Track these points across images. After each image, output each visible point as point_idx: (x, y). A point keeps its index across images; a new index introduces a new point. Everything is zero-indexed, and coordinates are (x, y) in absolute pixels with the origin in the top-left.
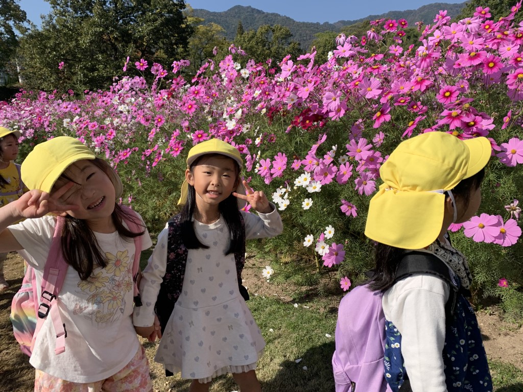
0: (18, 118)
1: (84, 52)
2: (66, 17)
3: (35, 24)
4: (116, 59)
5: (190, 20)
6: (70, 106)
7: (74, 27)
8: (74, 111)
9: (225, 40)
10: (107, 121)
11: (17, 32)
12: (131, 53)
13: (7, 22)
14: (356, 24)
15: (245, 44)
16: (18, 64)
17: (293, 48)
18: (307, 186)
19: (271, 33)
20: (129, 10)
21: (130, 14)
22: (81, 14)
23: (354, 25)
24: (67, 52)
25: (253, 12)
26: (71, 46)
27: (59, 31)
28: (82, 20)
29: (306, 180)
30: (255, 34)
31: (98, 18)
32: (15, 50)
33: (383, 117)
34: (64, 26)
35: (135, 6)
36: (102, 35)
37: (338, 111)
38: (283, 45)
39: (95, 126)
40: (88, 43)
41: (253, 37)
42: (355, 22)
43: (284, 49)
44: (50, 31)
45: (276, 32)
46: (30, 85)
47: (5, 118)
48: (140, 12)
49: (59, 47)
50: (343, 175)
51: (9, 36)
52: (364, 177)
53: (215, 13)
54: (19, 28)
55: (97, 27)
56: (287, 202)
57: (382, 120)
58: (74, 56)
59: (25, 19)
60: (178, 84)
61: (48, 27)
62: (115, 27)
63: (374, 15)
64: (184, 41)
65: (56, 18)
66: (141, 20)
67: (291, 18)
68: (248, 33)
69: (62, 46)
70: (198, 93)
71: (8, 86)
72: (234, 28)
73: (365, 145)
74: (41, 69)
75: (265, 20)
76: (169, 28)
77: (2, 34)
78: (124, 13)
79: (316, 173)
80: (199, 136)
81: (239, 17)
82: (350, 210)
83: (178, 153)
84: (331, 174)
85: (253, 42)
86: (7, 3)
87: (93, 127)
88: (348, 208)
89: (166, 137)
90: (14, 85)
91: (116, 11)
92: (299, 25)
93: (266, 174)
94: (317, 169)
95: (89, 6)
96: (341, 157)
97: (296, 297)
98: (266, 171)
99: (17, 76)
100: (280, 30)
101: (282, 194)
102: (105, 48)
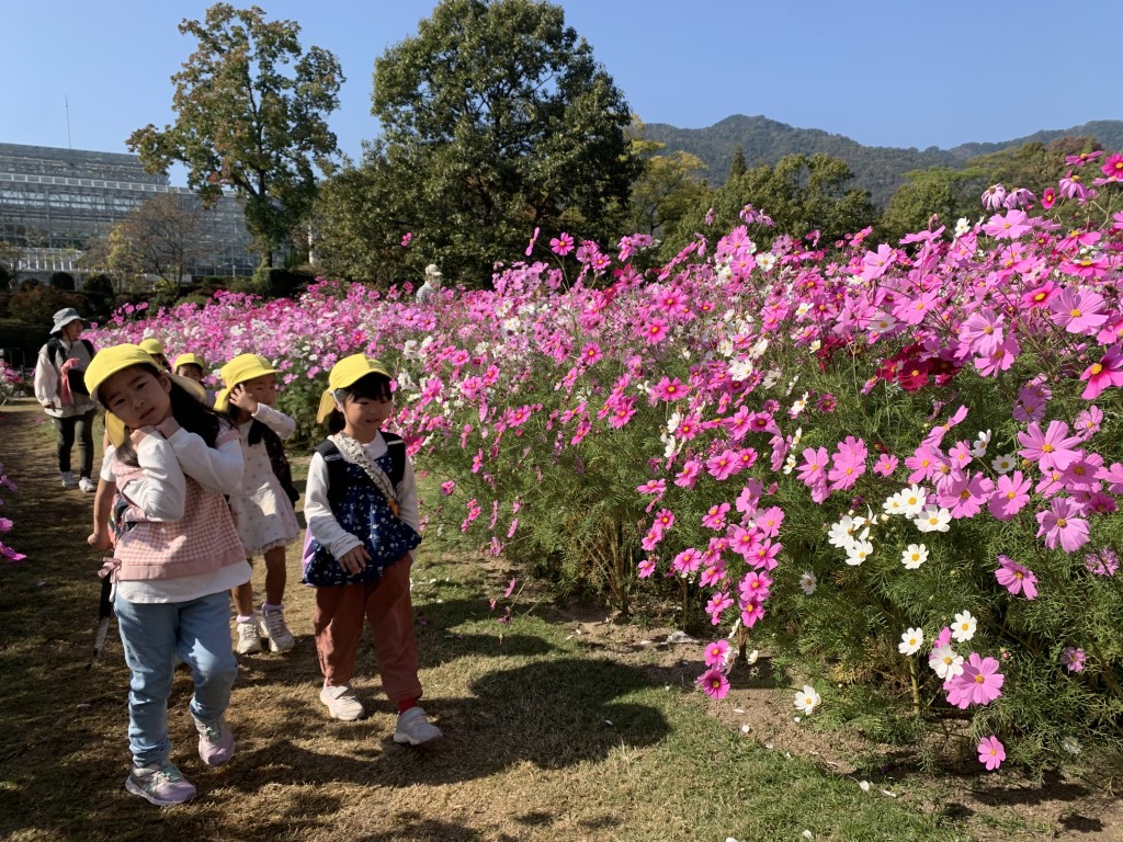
0: (311, 331)
1: (430, 209)
2: (406, 143)
3: (349, 157)
4: (488, 223)
5: (637, 147)
6: (417, 316)
7: (417, 163)
8: (425, 327)
9: (705, 185)
10: (481, 348)
11: (317, 172)
12: (518, 211)
13: (303, 153)
14: (1005, 151)
15: (748, 194)
16: (312, 228)
17: (854, 202)
18: (917, 517)
19: (805, 170)
20: (520, 130)
21: (522, 137)
22: (432, 137)
23: (999, 153)
24: (400, 209)
25: (768, 128)
26: (409, 197)
27: (389, 169)
28: (433, 150)
29: (913, 501)
30: (771, 173)
31: (463, 146)
32: (311, 204)
33: (1107, 377)
34: (400, 161)
35: (533, 122)
36: (466, 177)
37: (998, 356)
38: (830, 195)
39: (464, 358)
40: (440, 191)
41: (765, 180)
42: (1002, 146)
43: (832, 205)
44: (374, 170)
45: (817, 168)
46: (328, 268)
47: (291, 330)
48: (542, 133)
49: (388, 200)
50: (1006, 500)
51: (302, 179)
52: (1060, 510)
53: (687, 131)
54: (322, 164)
55: (459, 162)
56: (868, 549)
57: (1105, 382)
58: (412, 216)
59: (333, 149)
60: (629, 283)
61: (371, 163)
62: (492, 162)
63: (1050, 129)
64: (620, 189)
65: (387, 146)
66: (542, 149)
67: (851, 138)
68: (755, 172)
69: (391, 197)
70: (673, 303)
71: (291, 270)
72: (726, 160)
73: (1063, 436)
74: (350, 240)
75: (794, 144)
76: (595, 163)
77: (291, 174)
78: (512, 135)
79: (942, 491)
80: (671, 389)
81: (737, 139)
82: (1019, 582)
83: (626, 421)
84: (978, 496)
85: (765, 191)
86: (307, 120)
87: (459, 361)
88: (1015, 577)
89: (595, 387)
90: (301, 268)
91: (496, 131)
92: (868, 152)
93: (817, 482)
94: (945, 482)
95: (449, 124)
96: (998, 457)
97: (862, 764)
98: (817, 474)
99: (307, 250)
100: (826, 164)
101: (856, 529)
102: (469, 202)
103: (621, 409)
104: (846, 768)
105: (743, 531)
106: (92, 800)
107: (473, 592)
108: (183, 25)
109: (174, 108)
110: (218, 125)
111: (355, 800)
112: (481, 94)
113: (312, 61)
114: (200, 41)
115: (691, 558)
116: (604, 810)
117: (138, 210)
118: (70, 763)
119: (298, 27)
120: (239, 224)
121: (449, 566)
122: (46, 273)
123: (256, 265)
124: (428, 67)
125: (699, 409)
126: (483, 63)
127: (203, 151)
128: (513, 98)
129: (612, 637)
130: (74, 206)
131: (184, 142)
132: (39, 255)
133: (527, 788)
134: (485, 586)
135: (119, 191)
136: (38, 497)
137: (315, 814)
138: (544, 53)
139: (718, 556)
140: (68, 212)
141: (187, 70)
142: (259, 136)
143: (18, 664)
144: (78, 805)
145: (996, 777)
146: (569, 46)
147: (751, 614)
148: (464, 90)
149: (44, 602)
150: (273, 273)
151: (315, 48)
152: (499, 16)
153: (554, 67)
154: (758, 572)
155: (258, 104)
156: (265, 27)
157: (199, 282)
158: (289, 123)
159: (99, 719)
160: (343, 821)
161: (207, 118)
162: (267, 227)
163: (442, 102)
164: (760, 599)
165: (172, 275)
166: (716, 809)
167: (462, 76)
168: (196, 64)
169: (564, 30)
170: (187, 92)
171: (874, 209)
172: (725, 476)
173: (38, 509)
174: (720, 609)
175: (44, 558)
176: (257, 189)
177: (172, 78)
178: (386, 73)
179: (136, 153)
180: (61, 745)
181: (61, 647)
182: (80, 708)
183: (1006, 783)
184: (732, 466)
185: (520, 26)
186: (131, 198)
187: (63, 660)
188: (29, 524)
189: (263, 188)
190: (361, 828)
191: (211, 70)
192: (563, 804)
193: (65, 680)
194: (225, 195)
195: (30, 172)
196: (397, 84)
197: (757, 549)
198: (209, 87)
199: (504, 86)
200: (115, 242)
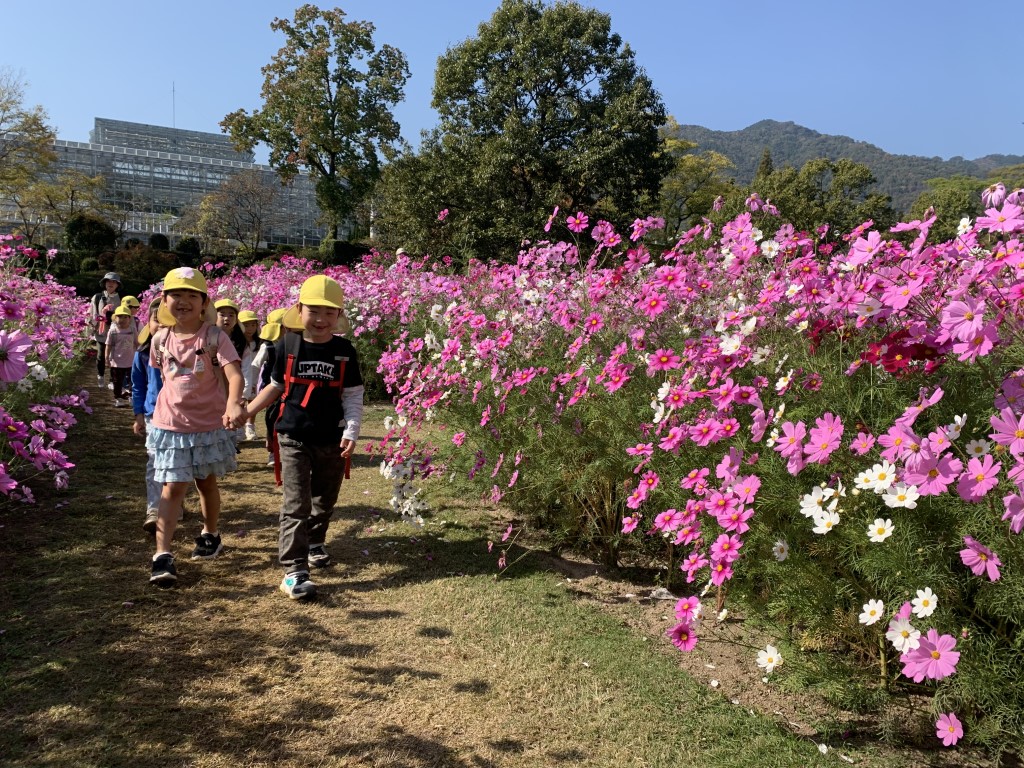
0: (360, 295)
1: (478, 193)
2: (460, 134)
3: (409, 144)
4: (528, 209)
5: (670, 145)
6: (446, 284)
7: (469, 152)
8: (452, 293)
9: (732, 183)
10: (501, 316)
11: (381, 156)
12: (555, 199)
13: (370, 139)
15: (772, 193)
16: (374, 207)
17: (875, 206)
18: (885, 492)
19: (829, 175)
20: (563, 126)
21: (565, 132)
22: (483, 130)
23: (1023, 165)
24: (451, 193)
25: (796, 133)
26: (459, 182)
27: (444, 157)
28: (484, 140)
29: (883, 477)
30: (796, 175)
31: (511, 138)
32: (374, 185)
34: (453, 150)
35: (575, 118)
36: (512, 166)
37: (976, 342)
38: (852, 198)
39: (481, 321)
40: (487, 178)
41: (789, 181)
43: (853, 208)
44: (431, 157)
45: (840, 173)
46: (385, 243)
48: (582, 129)
49: (440, 184)
50: (975, 482)
51: (368, 163)
53: (720, 133)
54: (386, 150)
55: (506, 152)
56: (835, 519)
58: (461, 200)
59: (397, 137)
60: (637, 261)
61: (428, 151)
62: (535, 154)
64: (652, 184)
65: (444, 135)
66: (582, 144)
67: (876, 146)
68: (780, 173)
69: (444, 182)
70: (673, 279)
71: (352, 242)
72: (754, 162)
74: (406, 218)
75: (821, 149)
76: (630, 158)
77: (359, 158)
78: (555, 130)
79: (910, 468)
80: (664, 359)
81: (766, 142)
82: (983, 563)
83: (619, 386)
84: (946, 476)
85: (789, 191)
86: (375, 110)
87: (477, 324)
88: (979, 558)
89: (599, 355)
90: (362, 242)
91: (541, 126)
92: (893, 161)
93: (793, 454)
94: (914, 460)
95: (499, 117)
96: (973, 441)
97: (824, 729)
98: (794, 446)
99: (368, 226)
100: (849, 169)
101: (825, 499)
102: (513, 189)
103: (615, 375)
104: (806, 730)
105: (719, 495)
106: (122, 685)
107: (477, 535)
108: (275, 23)
109: (262, 95)
110: (298, 112)
111: (348, 710)
112: (530, 93)
113: (383, 58)
114: (288, 37)
115: (671, 518)
116: (572, 744)
117: (226, 183)
118: (109, 652)
119: (373, 27)
120: (311, 200)
121: (459, 511)
122: (146, 234)
123: (323, 237)
124: (484, 66)
125: (691, 381)
126: (534, 64)
127: (284, 134)
128: (559, 97)
129: (600, 588)
130: (174, 177)
131: (269, 125)
132: (142, 218)
133: (504, 716)
134: (489, 532)
135: (212, 166)
136: (118, 423)
137: (311, 718)
138: (590, 56)
139: (694, 517)
140: (169, 183)
141: (276, 62)
142: (333, 122)
143: (80, 564)
144: (111, 688)
145: (955, 754)
146: (613, 50)
147: (720, 573)
148: (515, 87)
149: (109, 512)
150: (337, 245)
151: (386, 46)
152: (551, 21)
153: (599, 70)
154: (730, 534)
155: (334, 95)
156: (344, 26)
157: (274, 248)
158: (360, 111)
159: (138, 617)
160: (335, 727)
161: (290, 105)
162: (334, 204)
163: (494, 98)
164: (729, 560)
165: (250, 241)
166: (676, 754)
167: (514, 74)
168: (284, 57)
169: (610, 36)
170: (274, 82)
171: (894, 212)
172: (705, 443)
173: (117, 433)
174: (694, 568)
175: (115, 475)
176: (327, 169)
177: (263, 69)
178: (447, 70)
179: (228, 134)
180: (105, 635)
181: (117, 552)
182: (124, 606)
183: (965, 760)
184: (713, 433)
185: (569, 31)
186: (221, 173)
187: (117, 563)
188: (107, 446)
189: (333, 169)
190: (349, 735)
191: (296, 63)
192: (535, 734)
193: (116, 581)
194: (300, 173)
195: (139, 146)
196: (457, 80)
197: (731, 513)
198: (292, 78)
199: (552, 85)
200: (205, 210)
